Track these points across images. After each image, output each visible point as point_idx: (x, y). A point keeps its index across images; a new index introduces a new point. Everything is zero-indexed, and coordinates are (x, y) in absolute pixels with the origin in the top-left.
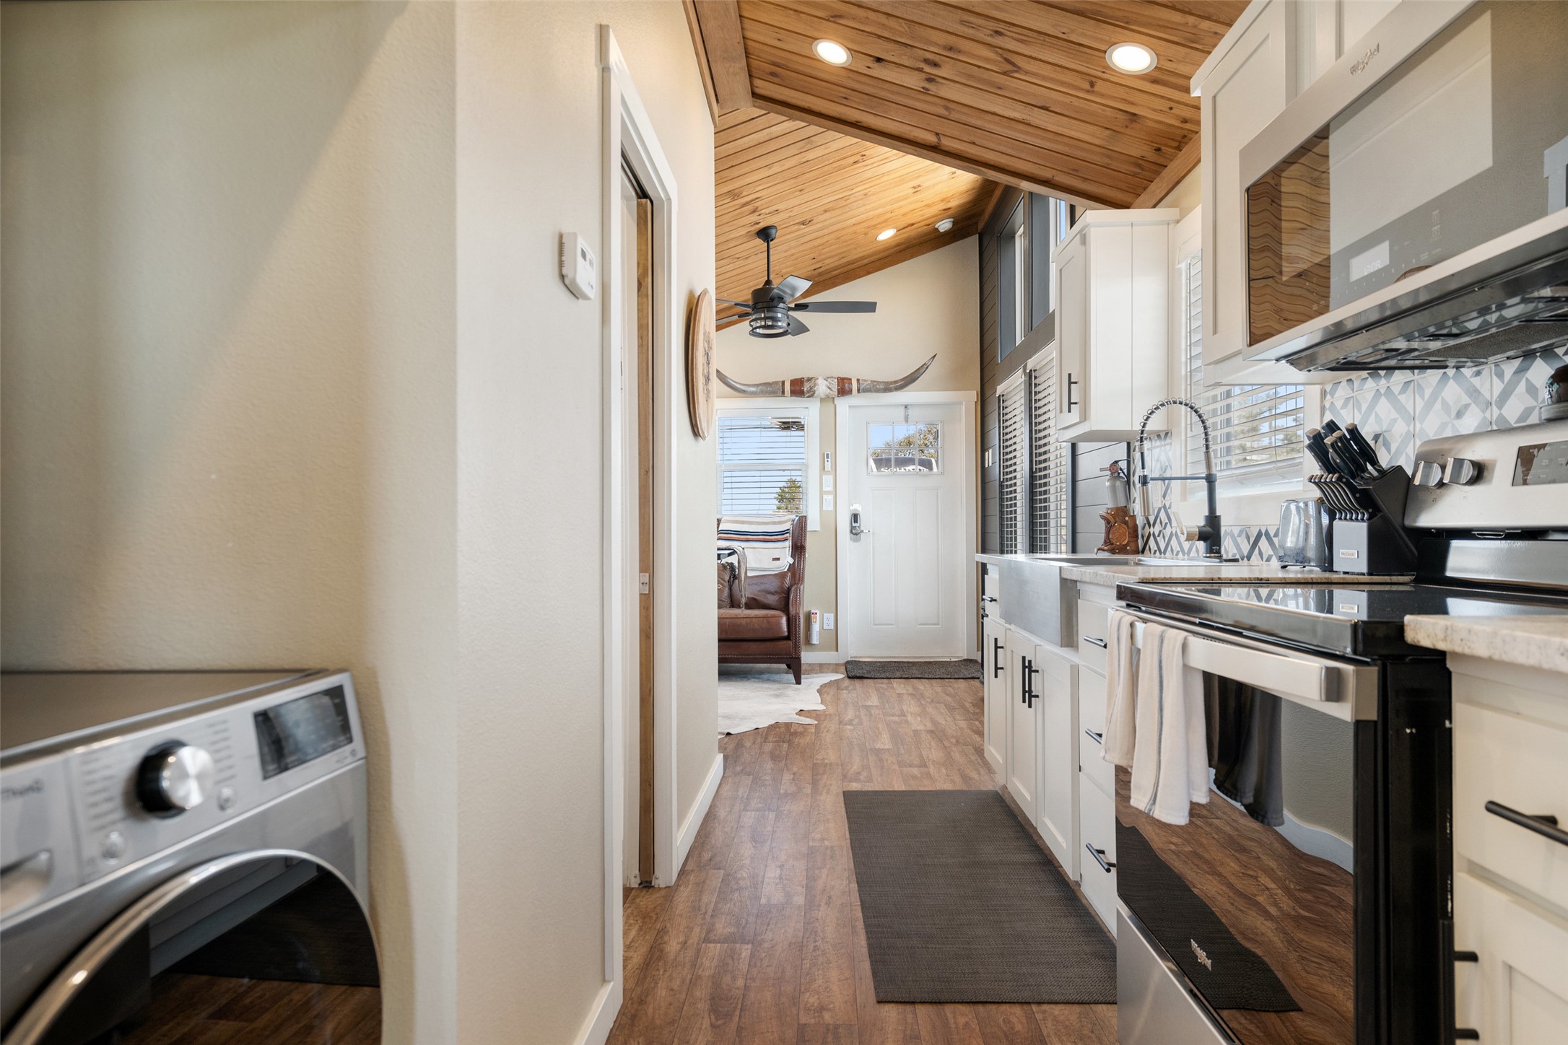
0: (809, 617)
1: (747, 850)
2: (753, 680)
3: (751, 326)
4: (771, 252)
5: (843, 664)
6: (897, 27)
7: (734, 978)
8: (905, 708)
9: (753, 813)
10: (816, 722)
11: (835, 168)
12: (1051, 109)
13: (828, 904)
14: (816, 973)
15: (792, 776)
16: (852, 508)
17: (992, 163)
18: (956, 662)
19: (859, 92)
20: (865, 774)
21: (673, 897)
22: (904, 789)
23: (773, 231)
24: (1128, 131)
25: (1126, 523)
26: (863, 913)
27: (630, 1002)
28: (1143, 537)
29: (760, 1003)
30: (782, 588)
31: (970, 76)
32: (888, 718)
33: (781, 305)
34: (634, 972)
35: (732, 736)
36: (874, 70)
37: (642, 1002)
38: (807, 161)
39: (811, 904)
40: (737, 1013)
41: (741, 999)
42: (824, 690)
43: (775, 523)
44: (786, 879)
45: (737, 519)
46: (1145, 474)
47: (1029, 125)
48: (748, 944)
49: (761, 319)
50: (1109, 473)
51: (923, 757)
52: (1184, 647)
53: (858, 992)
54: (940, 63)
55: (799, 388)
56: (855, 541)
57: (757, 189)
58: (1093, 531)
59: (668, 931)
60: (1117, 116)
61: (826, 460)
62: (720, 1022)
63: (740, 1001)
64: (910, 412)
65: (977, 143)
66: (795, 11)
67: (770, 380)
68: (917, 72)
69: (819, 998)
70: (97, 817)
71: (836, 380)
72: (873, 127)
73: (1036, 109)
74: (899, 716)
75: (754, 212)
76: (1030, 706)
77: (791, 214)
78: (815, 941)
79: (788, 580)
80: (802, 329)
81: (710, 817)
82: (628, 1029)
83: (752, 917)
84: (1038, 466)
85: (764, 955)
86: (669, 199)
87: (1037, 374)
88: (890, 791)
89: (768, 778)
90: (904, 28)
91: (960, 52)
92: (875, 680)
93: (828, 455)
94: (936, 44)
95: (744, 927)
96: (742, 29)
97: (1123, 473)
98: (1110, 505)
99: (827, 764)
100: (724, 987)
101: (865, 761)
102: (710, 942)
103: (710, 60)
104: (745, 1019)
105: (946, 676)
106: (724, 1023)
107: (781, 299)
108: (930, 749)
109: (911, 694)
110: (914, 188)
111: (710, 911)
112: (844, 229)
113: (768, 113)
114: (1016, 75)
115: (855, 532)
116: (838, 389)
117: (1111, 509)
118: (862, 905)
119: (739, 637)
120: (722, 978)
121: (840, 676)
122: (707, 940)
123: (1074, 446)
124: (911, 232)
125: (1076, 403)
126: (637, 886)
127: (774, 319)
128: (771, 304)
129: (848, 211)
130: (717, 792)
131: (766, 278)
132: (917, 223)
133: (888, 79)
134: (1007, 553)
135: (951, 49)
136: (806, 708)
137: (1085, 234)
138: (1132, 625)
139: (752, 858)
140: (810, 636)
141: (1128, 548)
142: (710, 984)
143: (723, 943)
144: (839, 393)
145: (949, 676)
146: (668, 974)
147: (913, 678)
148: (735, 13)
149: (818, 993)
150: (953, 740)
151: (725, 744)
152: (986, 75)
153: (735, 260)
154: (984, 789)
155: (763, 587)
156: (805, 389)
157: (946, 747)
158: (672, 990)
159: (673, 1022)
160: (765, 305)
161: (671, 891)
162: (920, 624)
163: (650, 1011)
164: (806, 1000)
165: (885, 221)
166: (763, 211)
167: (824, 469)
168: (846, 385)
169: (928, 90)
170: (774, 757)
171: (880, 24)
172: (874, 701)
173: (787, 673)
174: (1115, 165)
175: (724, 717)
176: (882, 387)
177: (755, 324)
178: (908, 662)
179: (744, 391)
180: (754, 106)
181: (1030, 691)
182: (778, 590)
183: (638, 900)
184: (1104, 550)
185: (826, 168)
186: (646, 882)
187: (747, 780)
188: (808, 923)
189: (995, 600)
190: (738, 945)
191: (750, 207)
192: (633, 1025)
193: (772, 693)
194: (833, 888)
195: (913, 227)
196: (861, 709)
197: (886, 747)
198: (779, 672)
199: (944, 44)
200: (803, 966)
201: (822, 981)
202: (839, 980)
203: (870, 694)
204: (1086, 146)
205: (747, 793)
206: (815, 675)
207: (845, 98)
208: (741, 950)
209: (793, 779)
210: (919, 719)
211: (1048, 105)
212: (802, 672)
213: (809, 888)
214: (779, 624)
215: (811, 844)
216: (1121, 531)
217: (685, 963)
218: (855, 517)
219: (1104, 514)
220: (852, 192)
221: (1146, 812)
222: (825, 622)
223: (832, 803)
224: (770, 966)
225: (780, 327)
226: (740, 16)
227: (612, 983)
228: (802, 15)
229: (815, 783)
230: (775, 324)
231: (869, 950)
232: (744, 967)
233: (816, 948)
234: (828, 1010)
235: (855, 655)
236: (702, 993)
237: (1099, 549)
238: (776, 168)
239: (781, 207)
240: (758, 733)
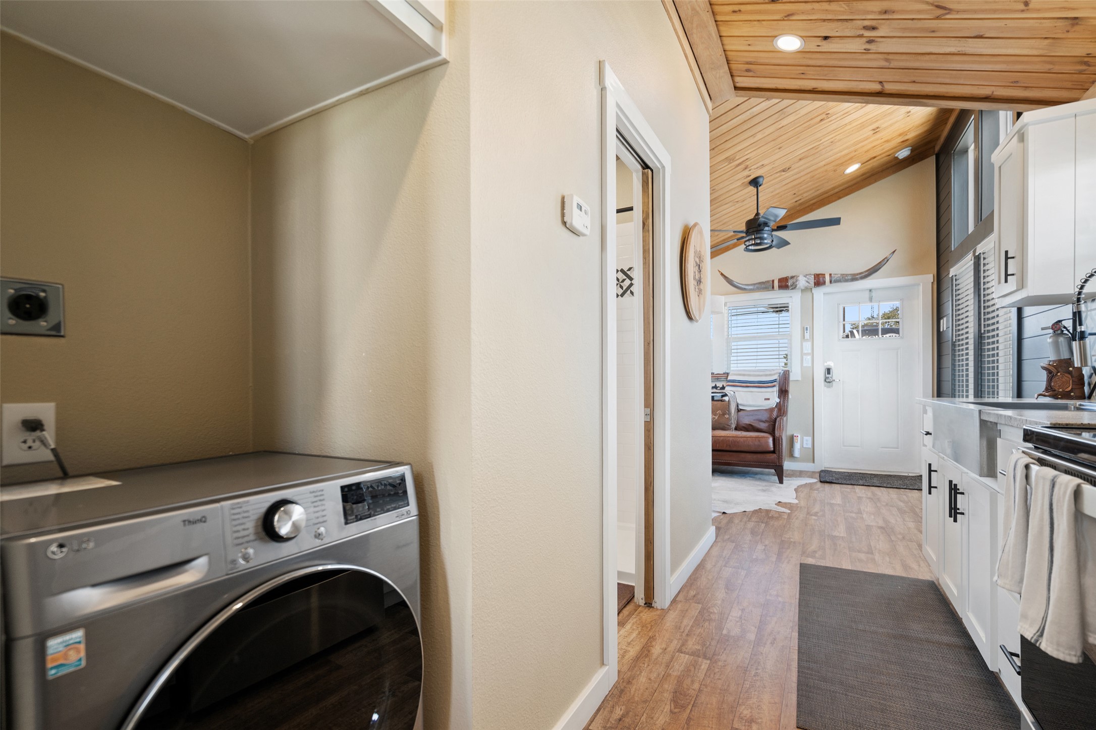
0: (792, 439)
1: (720, 594)
2: (749, 478)
3: (745, 245)
4: (760, 195)
5: (817, 472)
6: (838, 9)
7: (693, 682)
8: (862, 508)
9: (731, 569)
10: (789, 512)
11: (805, 127)
12: (985, 36)
13: (772, 643)
14: (753, 693)
15: (764, 547)
16: (825, 364)
17: (932, 94)
18: (913, 477)
19: (813, 66)
20: (820, 553)
21: (664, 616)
22: (850, 569)
23: (761, 180)
24: (1070, 35)
25: (1070, 373)
26: (798, 656)
27: (622, 680)
28: (1089, 384)
29: (708, 704)
30: (770, 418)
31: (905, 29)
32: (847, 514)
33: (767, 228)
34: (629, 661)
35: (726, 515)
36: (823, 47)
37: (629, 682)
38: (783, 127)
39: (759, 641)
40: (690, 707)
41: (695, 697)
42: (800, 489)
43: (766, 375)
44: (745, 620)
45: (740, 373)
46: (1083, 330)
47: (965, 54)
48: (707, 659)
49: (752, 239)
50: (1051, 331)
51: (871, 546)
52: (1077, 494)
53: (782, 716)
54: (877, 26)
55: (785, 284)
56: (829, 387)
57: (747, 153)
58: (1037, 380)
59: (656, 639)
60: (1056, 25)
61: (805, 332)
62: (676, 710)
63: (694, 699)
64: (874, 294)
65: (917, 81)
66: (758, 21)
67: (764, 280)
68: (858, 39)
69: (751, 712)
70: (237, 538)
71: (813, 276)
72: (827, 89)
73: (970, 40)
74: (855, 513)
75: (746, 168)
76: (955, 520)
77: (774, 166)
78: (757, 669)
79: (775, 414)
80: (784, 243)
81: (700, 567)
82: (617, 698)
83: (714, 641)
84: (986, 329)
85: (717, 670)
86: (663, 167)
87: (985, 256)
88: (838, 568)
89: (746, 546)
90: (844, 8)
91: (894, 12)
92: (842, 485)
93: (807, 328)
94: (872, 12)
95: (707, 648)
96: (722, 45)
97: (1068, 331)
98: (1053, 357)
99: (792, 542)
100: (685, 686)
101: (822, 543)
102: (682, 653)
103: (702, 72)
104: (694, 712)
105: (902, 487)
106: (680, 712)
107: (766, 224)
108: (878, 540)
109: (870, 498)
110: (874, 130)
111: (687, 631)
112: (816, 170)
113: (750, 98)
114: (948, 16)
115: (828, 381)
116: (814, 282)
117: (1053, 361)
118: (799, 649)
119: (739, 449)
120: (684, 680)
121: (814, 480)
122: (680, 651)
123: (1020, 311)
124: (874, 163)
125: (1013, 275)
126: (643, 605)
127: (762, 238)
128: (759, 228)
129: (819, 157)
130: (709, 551)
131: (756, 212)
132: (878, 156)
133: (835, 50)
134: (959, 397)
135: (885, 12)
136: (783, 500)
137: (1023, 133)
138: (1027, 467)
139: (723, 600)
140: (793, 451)
141: (1072, 394)
142: (676, 682)
143: (691, 655)
144: (815, 284)
145: (905, 487)
146: (649, 667)
147: (873, 486)
148: (716, 35)
149: (752, 708)
150: (900, 537)
151: (721, 520)
152: (919, 24)
153: (735, 203)
154: (921, 577)
155: (757, 417)
156: (789, 284)
157: (893, 541)
158: (650, 679)
159: (645, 702)
160: (755, 229)
161: (664, 612)
162: (882, 448)
163: (633, 690)
164: (741, 711)
165: (851, 158)
166: (753, 167)
167: (804, 338)
168: (821, 279)
169: (869, 50)
170: (753, 533)
171: (823, 10)
172: (838, 500)
173: (774, 475)
174: (1057, 68)
175: (724, 501)
176: (849, 277)
177: (747, 243)
178: (871, 474)
179: (745, 289)
180: (737, 96)
181: (956, 508)
182: (768, 419)
183: (641, 614)
184: (1045, 396)
185: (798, 129)
186: (649, 603)
187: (731, 546)
188: (754, 654)
189: (931, 434)
190: (700, 659)
191: (743, 166)
192: (620, 697)
193: (760, 488)
194: (778, 633)
195: (875, 159)
196: (826, 506)
197: (841, 535)
198: (768, 474)
199: (880, 10)
200: (744, 685)
201: (756, 700)
202: (770, 703)
203: (836, 494)
204: (1025, 59)
205: (729, 555)
206: (795, 478)
207: (802, 74)
208: (702, 663)
209: (764, 550)
210: (873, 517)
211: (981, 34)
212: (784, 475)
213: (760, 629)
214: (767, 443)
215: (768, 597)
216: (1064, 380)
217: (662, 663)
218: (829, 371)
219: (1045, 365)
220: (821, 142)
221: (1033, 641)
222: (804, 443)
223: (790, 572)
224: (719, 679)
225: (767, 244)
226: (720, 36)
227: (608, 667)
228: (763, 22)
229: (780, 555)
230: (762, 241)
231: (798, 686)
232: (701, 675)
233: (756, 675)
234: (757, 723)
235: (828, 466)
236: (669, 686)
237: (1039, 395)
238: (759, 136)
239: (765, 162)
240: (745, 514)
